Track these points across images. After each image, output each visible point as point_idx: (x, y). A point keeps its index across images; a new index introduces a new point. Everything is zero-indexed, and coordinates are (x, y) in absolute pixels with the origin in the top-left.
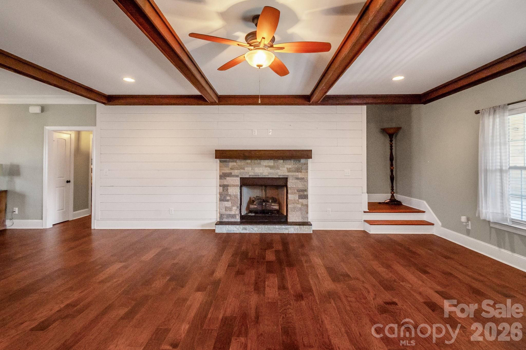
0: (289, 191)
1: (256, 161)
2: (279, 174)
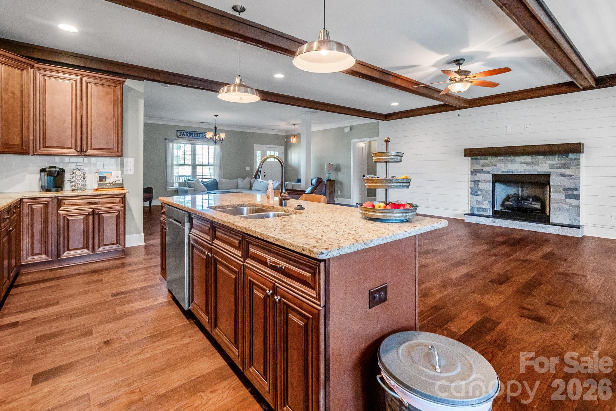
0: (551, 190)
1: (510, 158)
2: (538, 171)
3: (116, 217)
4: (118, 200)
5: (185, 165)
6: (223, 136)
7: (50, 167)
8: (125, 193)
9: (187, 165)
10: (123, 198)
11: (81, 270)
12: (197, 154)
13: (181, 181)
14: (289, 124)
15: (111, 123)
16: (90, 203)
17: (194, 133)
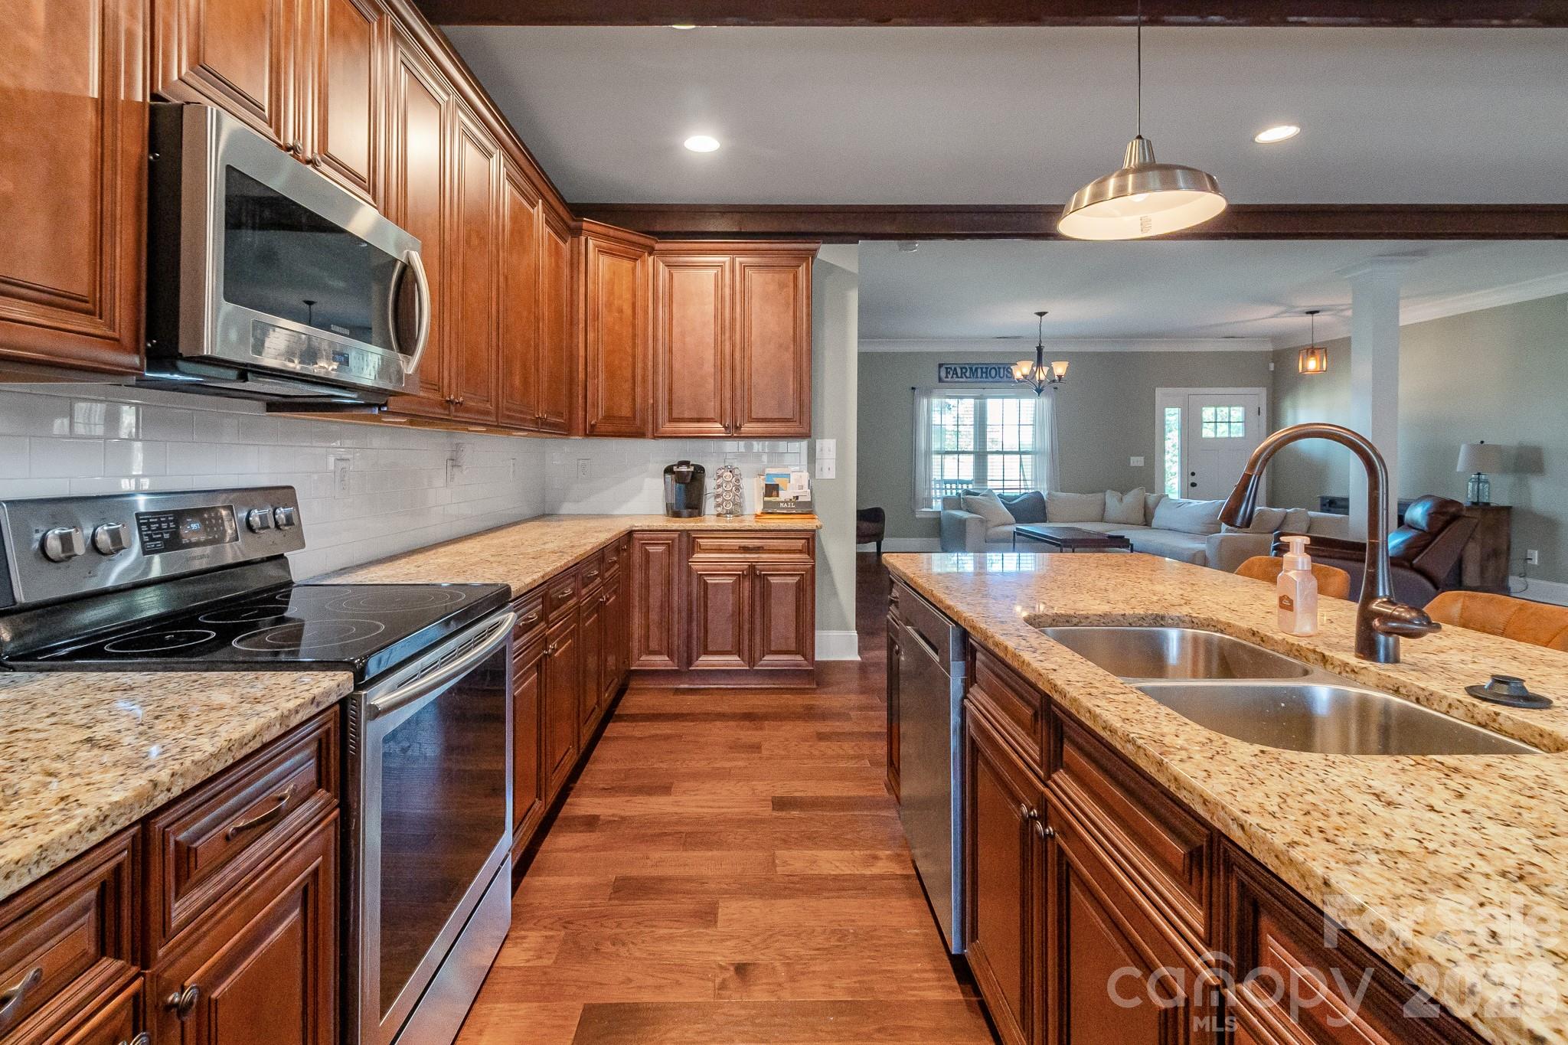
3: (794, 588)
4: (800, 543)
5: (958, 453)
6: (1060, 369)
7: (681, 464)
8: (815, 528)
9: (964, 453)
10: (810, 541)
11: (726, 705)
12: (988, 423)
13: (949, 494)
14: (1290, 310)
15: (788, 357)
16: (745, 549)
17: (982, 369)
